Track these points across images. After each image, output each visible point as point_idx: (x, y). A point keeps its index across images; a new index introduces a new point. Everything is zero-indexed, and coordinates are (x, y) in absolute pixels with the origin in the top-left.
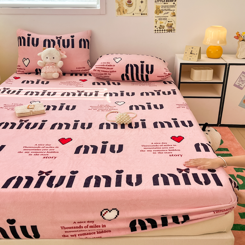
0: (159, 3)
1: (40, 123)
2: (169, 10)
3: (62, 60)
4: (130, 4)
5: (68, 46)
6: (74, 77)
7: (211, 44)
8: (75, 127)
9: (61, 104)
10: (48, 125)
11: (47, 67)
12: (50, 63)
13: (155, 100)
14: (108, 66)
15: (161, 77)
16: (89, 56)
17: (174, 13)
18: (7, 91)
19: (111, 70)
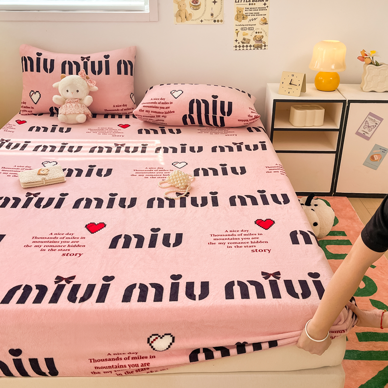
0: (241, 3)
1: (57, 198)
2: (258, 14)
3: (90, 93)
4: (197, 5)
5: (100, 72)
6: (109, 120)
7: (322, 70)
8: (110, 205)
9: (89, 166)
10: (69, 201)
11: (67, 105)
12: (72, 99)
13: (233, 159)
14: (162, 103)
15: (244, 121)
16: (133, 86)
17: (265, 19)
18: (6, 144)
19: (167, 110)
